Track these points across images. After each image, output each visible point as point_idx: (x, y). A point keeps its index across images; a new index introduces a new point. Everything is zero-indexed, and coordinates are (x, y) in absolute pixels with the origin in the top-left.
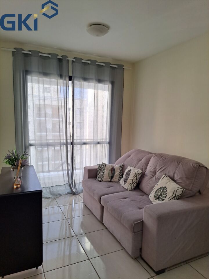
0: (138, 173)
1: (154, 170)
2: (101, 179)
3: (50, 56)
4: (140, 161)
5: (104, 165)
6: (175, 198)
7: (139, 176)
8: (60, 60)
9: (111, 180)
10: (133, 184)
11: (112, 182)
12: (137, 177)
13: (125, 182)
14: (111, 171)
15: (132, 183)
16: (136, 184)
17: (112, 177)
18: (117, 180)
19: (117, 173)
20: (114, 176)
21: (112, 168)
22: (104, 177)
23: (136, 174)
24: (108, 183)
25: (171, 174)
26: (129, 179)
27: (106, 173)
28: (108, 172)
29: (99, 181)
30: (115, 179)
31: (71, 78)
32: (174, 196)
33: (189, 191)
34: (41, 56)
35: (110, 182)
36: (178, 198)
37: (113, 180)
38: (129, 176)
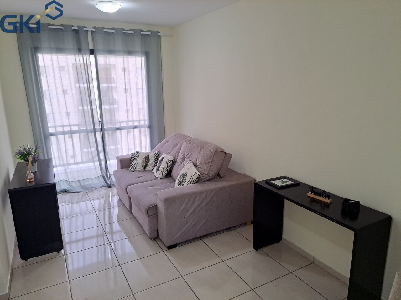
0: (169, 160)
1: (182, 156)
2: (133, 169)
3: (62, 28)
4: (175, 147)
5: (138, 153)
6: (192, 182)
7: (171, 163)
8: (76, 32)
9: (144, 169)
10: (164, 172)
11: (146, 171)
12: (168, 164)
13: (157, 170)
14: (145, 160)
15: (162, 171)
16: (167, 171)
17: (146, 166)
18: (151, 168)
19: (151, 161)
20: (148, 164)
21: (147, 156)
22: (137, 167)
23: (167, 162)
24: (140, 172)
25: (194, 160)
26: (160, 167)
27: (140, 162)
28: (141, 161)
29: (132, 171)
30: (149, 168)
31: (92, 52)
32: (191, 180)
33: (206, 175)
34: (51, 28)
35: (144, 171)
36: (194, 182)
37: (147, 169)
38: (161, 164)
